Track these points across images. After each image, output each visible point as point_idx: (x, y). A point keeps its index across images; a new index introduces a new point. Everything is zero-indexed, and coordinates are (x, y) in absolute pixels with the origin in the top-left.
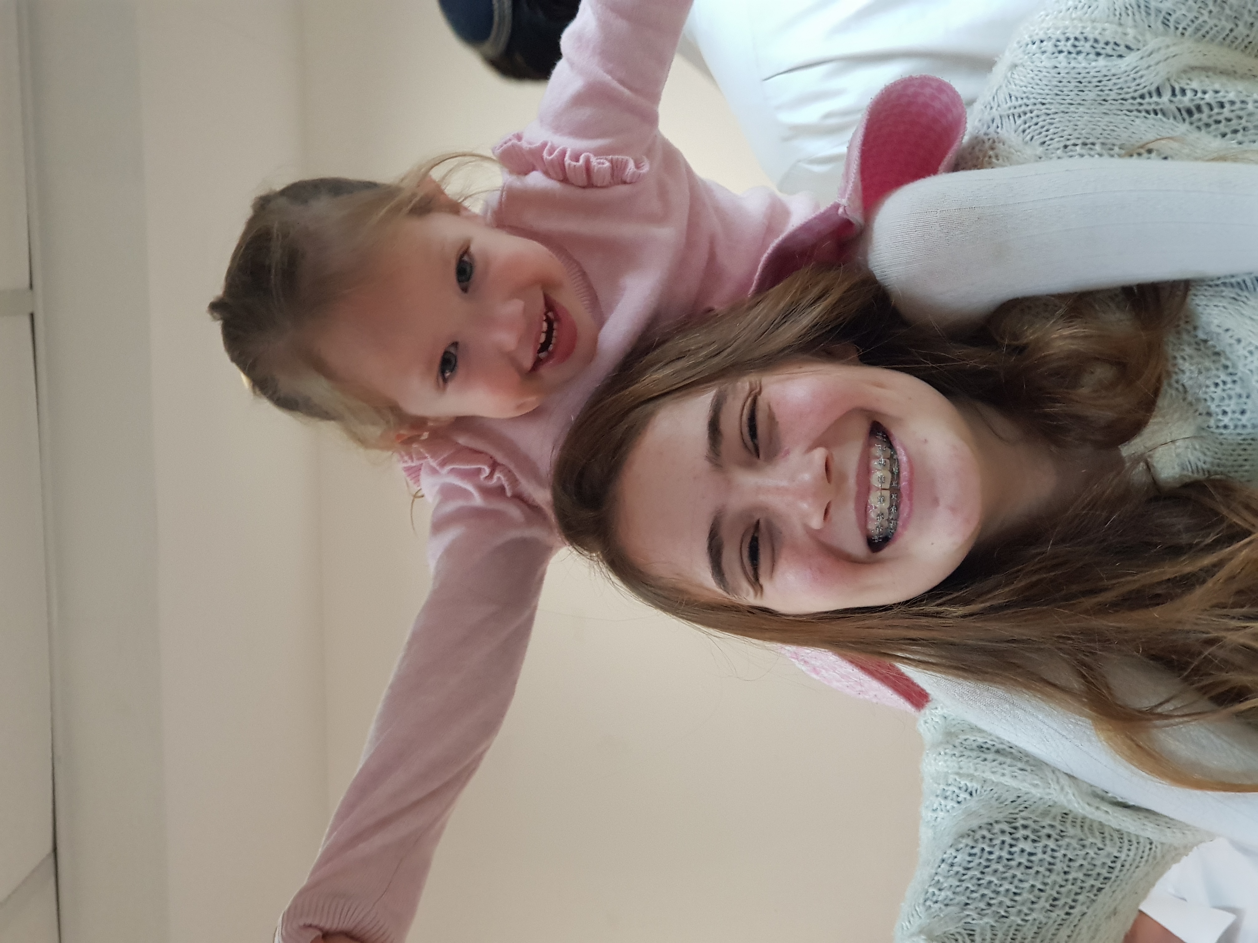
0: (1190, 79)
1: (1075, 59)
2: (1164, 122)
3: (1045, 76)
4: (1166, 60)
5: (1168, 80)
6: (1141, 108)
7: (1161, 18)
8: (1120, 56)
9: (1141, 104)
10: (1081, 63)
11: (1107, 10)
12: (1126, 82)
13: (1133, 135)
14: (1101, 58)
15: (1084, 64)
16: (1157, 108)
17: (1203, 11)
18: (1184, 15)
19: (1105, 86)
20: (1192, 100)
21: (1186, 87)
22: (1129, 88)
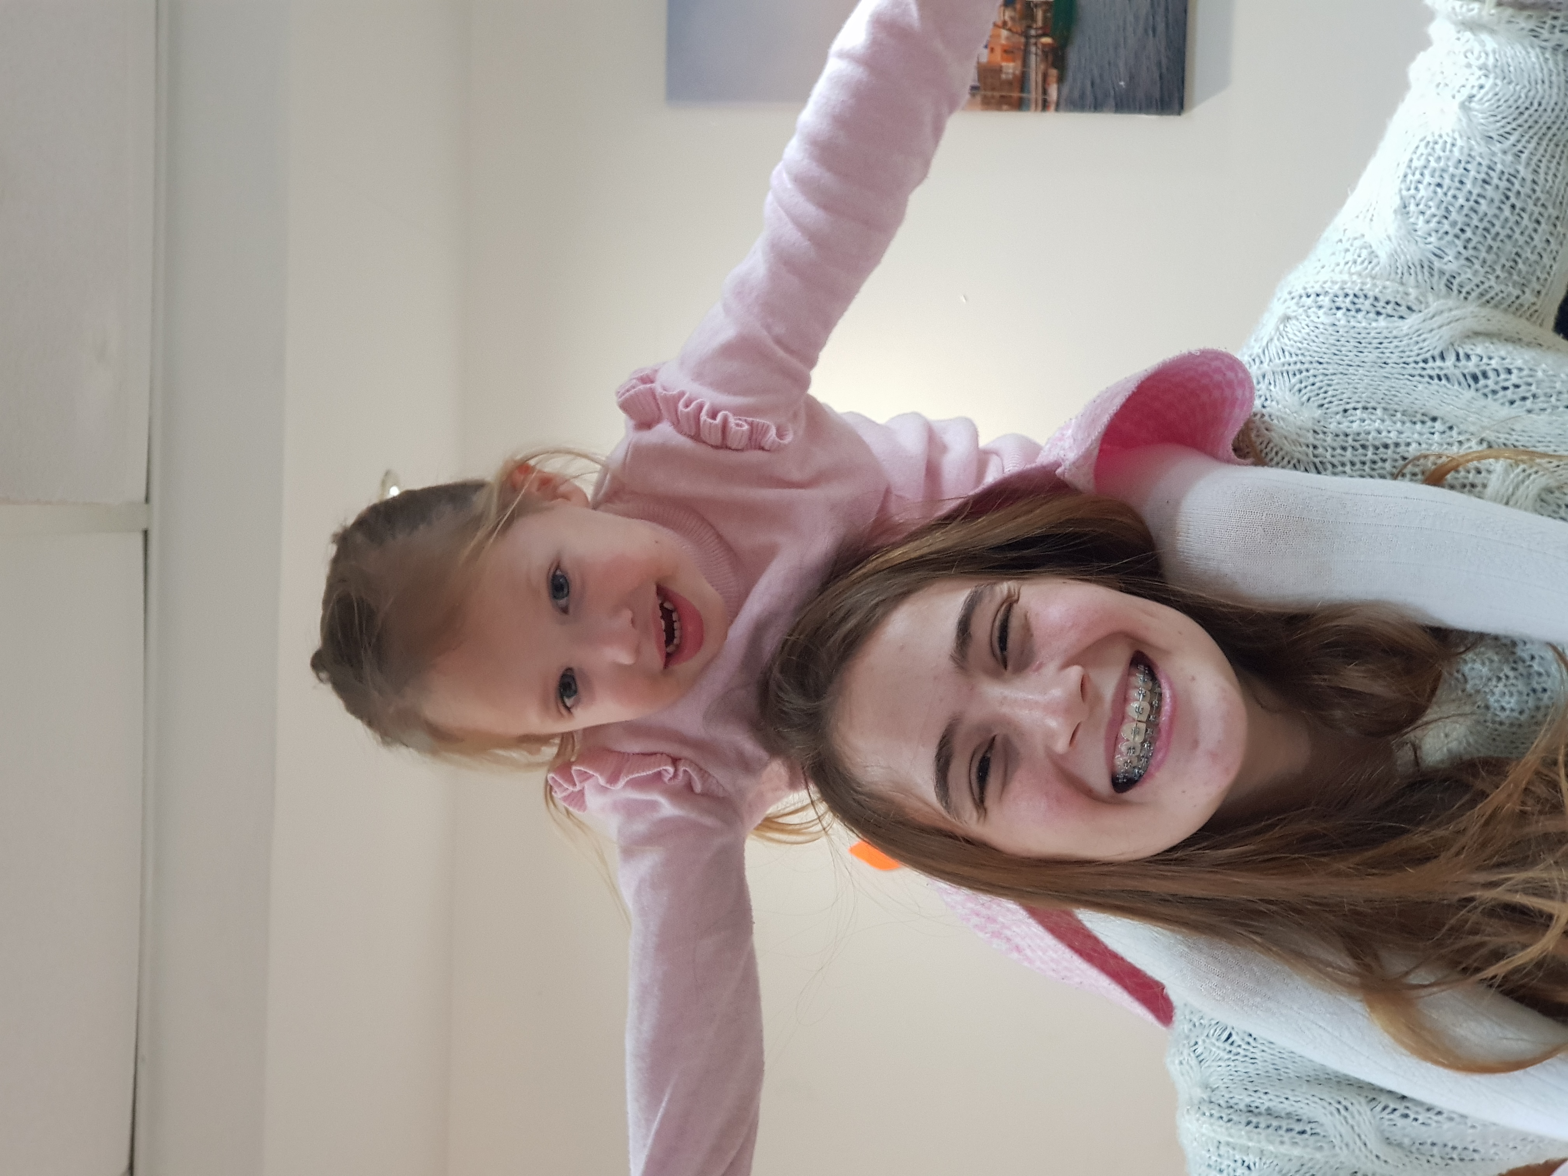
0: (1474, 345)
1: (1354, 317)
2: (1448, 389)
3: (1322, 333)
4: (1449, 323)
5: (1453, 345)
6: (1424, 373)
7: (1444, 280)
8: (1402, 317)
9: (1424, 369)
10: (1361, 321)
11: (1388, 268)
12: (1408, 345)
13: (1416, 402)
14: (1381, 318)
15: (1364, 324)
16: (1442, 373)
17: (1490, 276)
18: (1469, 279)
19: (1386, 348)
20: (1478, 366)
21: (1470, 352)
22: (1411, 351)
